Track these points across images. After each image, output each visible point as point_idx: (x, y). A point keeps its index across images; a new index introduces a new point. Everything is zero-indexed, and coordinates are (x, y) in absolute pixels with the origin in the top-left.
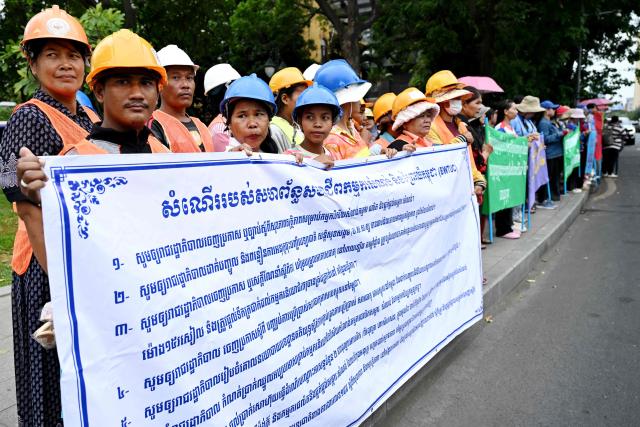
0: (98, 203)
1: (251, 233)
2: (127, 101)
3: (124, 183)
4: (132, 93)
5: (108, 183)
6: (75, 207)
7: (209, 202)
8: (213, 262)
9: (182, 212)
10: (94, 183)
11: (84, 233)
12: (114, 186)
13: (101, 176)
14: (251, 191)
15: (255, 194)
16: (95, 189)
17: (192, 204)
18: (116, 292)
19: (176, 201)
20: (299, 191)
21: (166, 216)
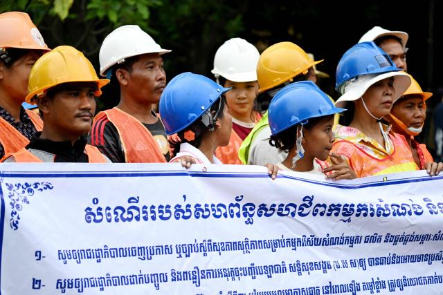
0: (28, 203)
1: (186, 250)
2: (77, 112)
3: (51, 189)
4: (82, 104)
5: (36, 187)
6: (11, 204)
7: (135, 213)
8: (137, 273)
9: (105, 220)
10: (25, 187)
11: (15, 225)
12: (41, 190)
13: (31, 181)
14: (188, 206)
15: (193, 209)
16: (26, 191)
17: (116, 213)
18: (34, 279)
19: (100, 209)
20: (251, 209)
21: (89, 222)
